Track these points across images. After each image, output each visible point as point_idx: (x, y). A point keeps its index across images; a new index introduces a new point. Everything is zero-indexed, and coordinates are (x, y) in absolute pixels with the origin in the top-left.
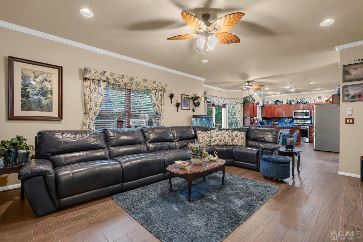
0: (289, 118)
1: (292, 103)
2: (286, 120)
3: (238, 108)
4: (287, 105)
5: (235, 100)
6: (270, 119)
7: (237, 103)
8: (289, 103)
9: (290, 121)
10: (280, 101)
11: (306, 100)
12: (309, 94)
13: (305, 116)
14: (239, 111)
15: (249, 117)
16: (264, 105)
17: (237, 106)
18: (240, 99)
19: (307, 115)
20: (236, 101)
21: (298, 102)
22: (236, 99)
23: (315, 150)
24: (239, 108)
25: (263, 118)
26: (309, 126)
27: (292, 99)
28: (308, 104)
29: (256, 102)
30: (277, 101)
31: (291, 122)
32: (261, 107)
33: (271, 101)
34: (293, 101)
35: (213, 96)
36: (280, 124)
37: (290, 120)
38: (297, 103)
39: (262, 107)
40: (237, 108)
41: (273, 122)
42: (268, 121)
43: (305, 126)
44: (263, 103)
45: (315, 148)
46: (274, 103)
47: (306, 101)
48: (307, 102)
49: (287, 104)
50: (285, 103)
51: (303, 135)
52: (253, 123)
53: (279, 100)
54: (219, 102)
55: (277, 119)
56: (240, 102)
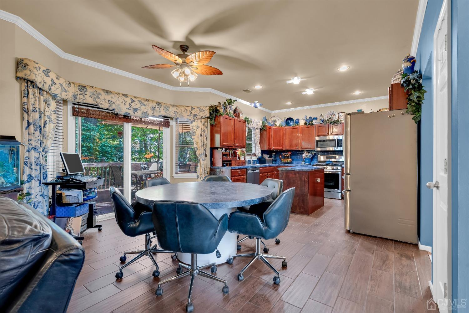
0: (309, 151)
1: (314, 122)
2: (304, 155)
3: (198, 127)
4: (306, 126)
5: (190, 109)
6: (279, 153)
7: (195, 116)
8: (309, 123)
9: (310, 156)
10: (295, 119)
11: (337, 117)
12: (342, 105)
13: (335, 147)
14: (199, 136)
15: (222, 148)
16: (264, 126)
17: (195, 124)
18: (202, 108)
19: (338, 146)
20: (193, 112)
21: (323, 121)
22: (193, 108)
23: (348, 232)
24: (200, 127)
25: (263, 152)
26: (342, 166)
27: (313, 116)
28: (340, 123)
29: (242, 117)
30: (290, 119)
31: (312, 159)
32: (259, 130)
33: (280, 119)
34: (316, 119)
35: (107, 92)
36: (294, 162)
37: (310, 154)
38: (321, 122)
39: (261, 129)
40: (195, 128)
41: (283, 159)
42: (275, 157)
43: (334, 168)
44: (263, 123)
45: (350, 226)
46: (284, 125)
47: (336, 119)
48: (338, 121)
49: (305, 124)
50: (302, 123)
51: (332, 184)
52: (233, 162)
53: (293, 118)
54: (136, 110)
55: (290, 153)
56: (202, 115)
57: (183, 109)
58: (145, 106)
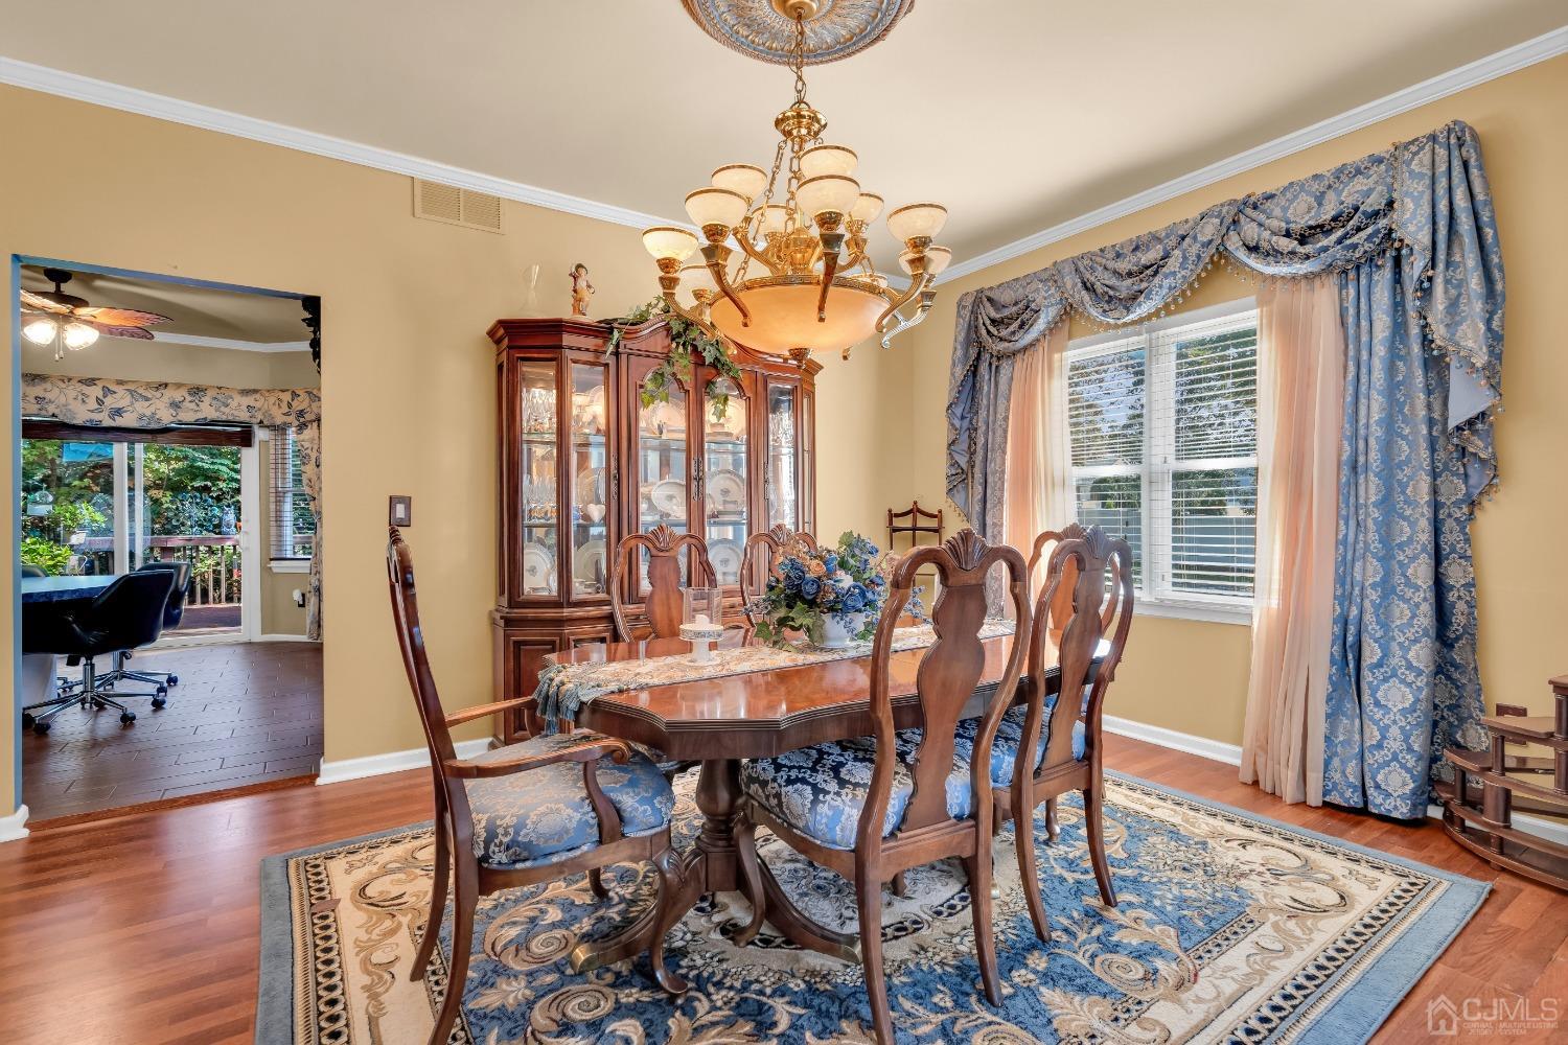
7: (301, 414)
20: (295, 404)
54: (117, 412)
57: (272, 400)
58: (147, 399)
